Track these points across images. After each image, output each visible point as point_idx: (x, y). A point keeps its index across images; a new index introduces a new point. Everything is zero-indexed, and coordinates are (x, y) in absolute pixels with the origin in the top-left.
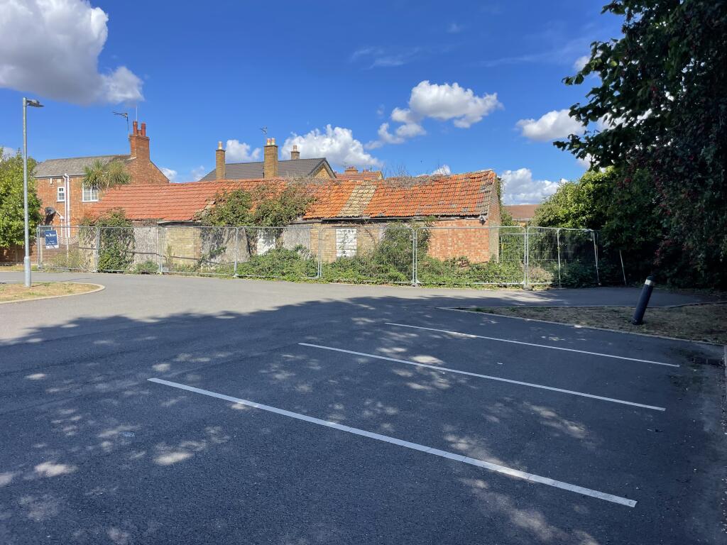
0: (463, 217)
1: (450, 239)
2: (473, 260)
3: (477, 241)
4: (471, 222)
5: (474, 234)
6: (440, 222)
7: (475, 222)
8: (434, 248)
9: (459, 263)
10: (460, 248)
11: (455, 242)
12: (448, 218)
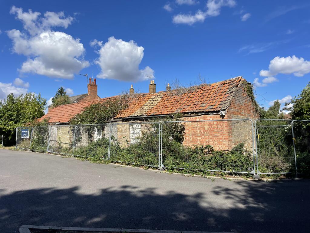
0: (207, 113)
1: (199, 131)
2: (216, 149)
3: (219, 133)
4: (214, 117)
5: (216, 126)
6: (191, 118)
7: (217, 117)
8: (187, 138)
9: (206, 150)
10: (207, 139)
11: (203, 133)
12: (196, 114)
